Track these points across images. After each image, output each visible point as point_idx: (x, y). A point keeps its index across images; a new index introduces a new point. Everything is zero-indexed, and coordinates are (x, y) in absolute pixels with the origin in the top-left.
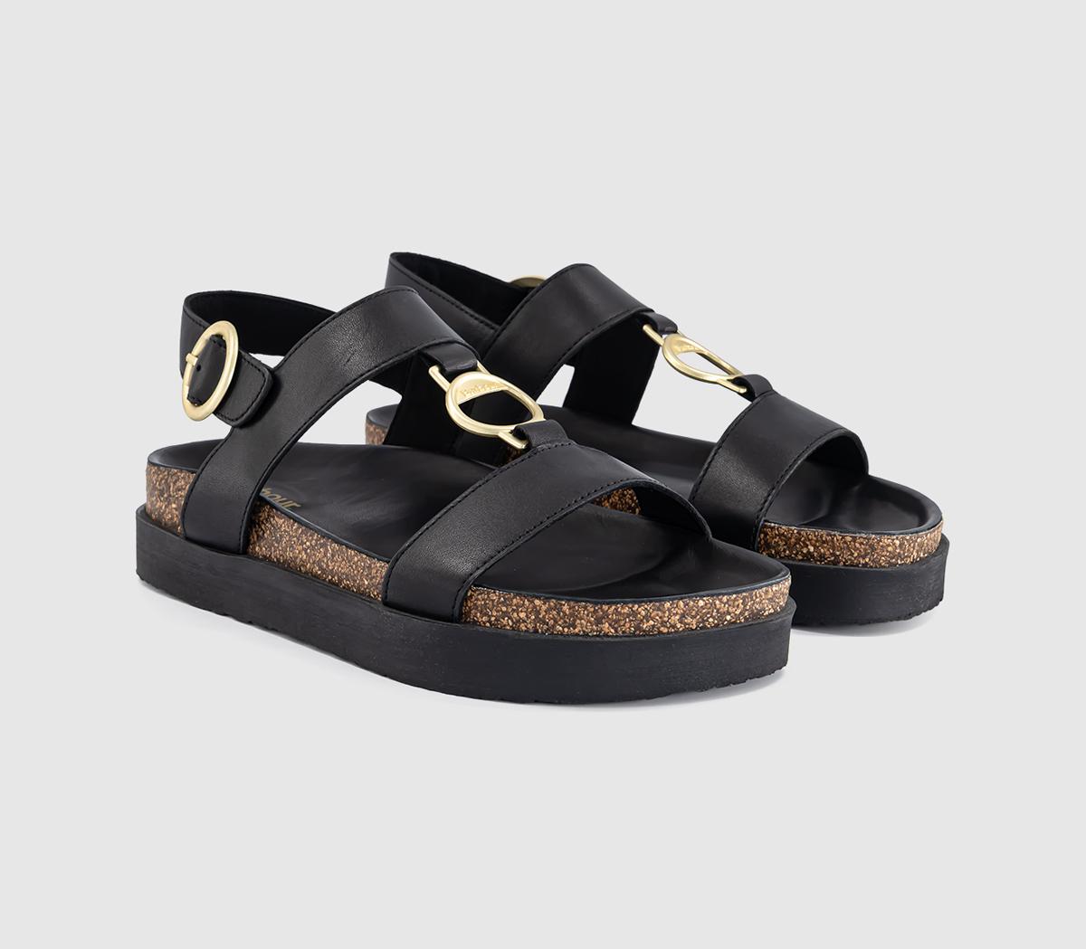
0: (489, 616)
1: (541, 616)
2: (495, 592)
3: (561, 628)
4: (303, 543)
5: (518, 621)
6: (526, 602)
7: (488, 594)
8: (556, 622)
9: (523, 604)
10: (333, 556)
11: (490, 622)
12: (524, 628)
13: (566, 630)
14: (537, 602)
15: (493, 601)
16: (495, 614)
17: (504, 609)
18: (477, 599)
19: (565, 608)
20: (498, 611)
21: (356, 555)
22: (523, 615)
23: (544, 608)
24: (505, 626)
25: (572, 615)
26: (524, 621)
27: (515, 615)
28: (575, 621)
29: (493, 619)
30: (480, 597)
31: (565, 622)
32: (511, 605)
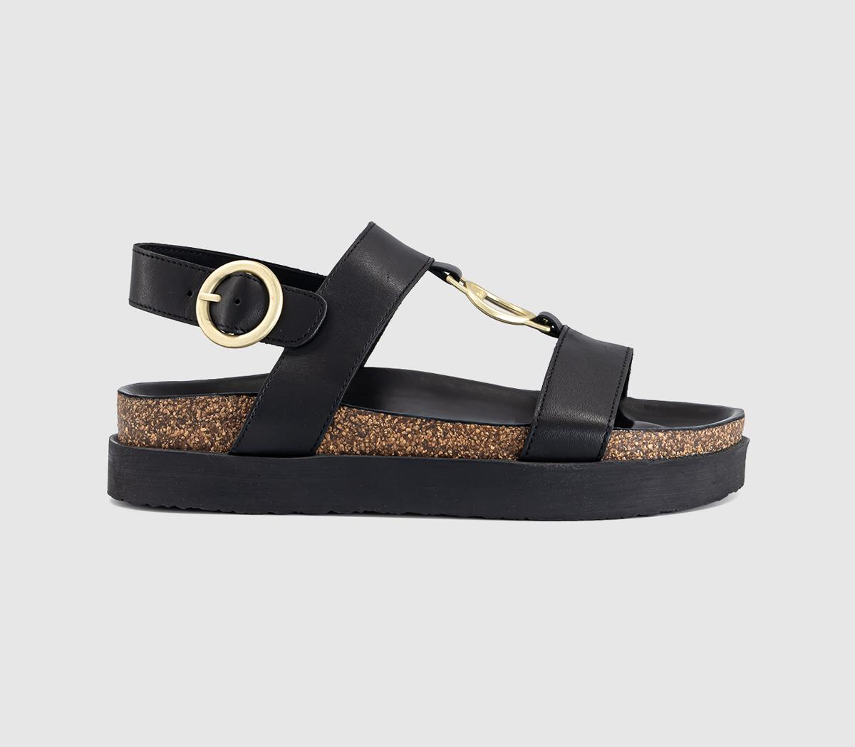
0: (625, 452)
1: (663, 445)
2: (629, 432)
3: (675, 453)
4: (400, 431)
5: (647, 452)
6: (653, 436)
7: (624, 433)
8: (672, 448)
9: (651, 438)
10: (445, 434)
11: (626, 456)
12: (651, 457)
13: (678, 453)
14: (661, 434)
15: (628, 438)
16: (630, 449)
17: (637, 444)
18: (615, 440)
19: (678, 436)
20: (632, 447)
21: (476, 428)
22: (650, 446)
23: (665, 438)
24: (638, 457)
25: (682, 441)
26: (651, 451)
27: (645, 447)
28: (683, 445)
29: (628, 453)
30: (617, 437)
31: (678, 447)
32: (642, 440)
